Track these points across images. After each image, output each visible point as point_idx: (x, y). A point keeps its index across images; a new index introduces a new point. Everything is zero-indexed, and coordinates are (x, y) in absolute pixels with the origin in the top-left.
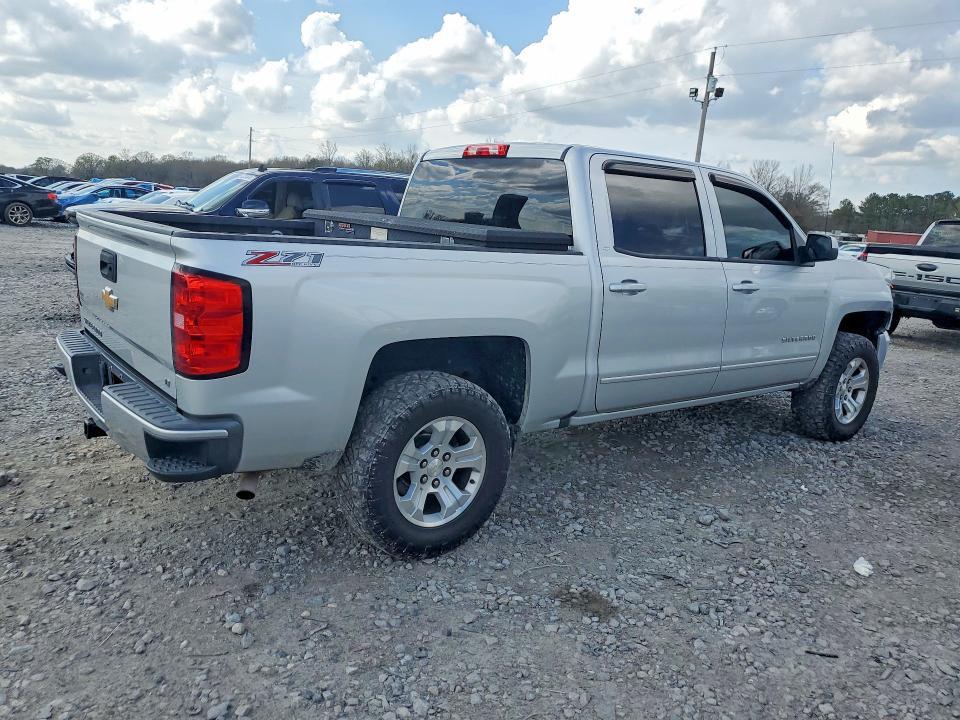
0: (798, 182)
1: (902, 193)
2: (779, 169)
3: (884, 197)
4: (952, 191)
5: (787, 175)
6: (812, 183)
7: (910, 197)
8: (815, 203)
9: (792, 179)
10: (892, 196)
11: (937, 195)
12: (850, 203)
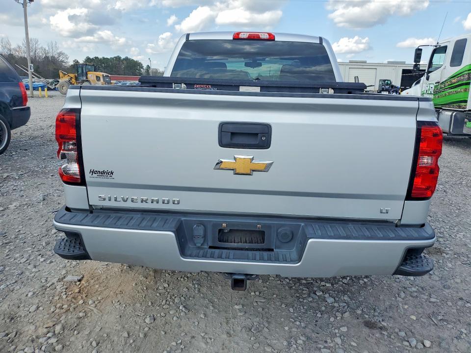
0: (51, 50)
1: (100, 57)
2: (39, 43)
3: (93, 58)
4: (120, 56)
5: (44, 47)
6: (59, 51)
7: (104, 58)
8: (63, 61)
9: (47, 49)
10: (96, 58)
11: (115, 57)
12: (77, 61)
